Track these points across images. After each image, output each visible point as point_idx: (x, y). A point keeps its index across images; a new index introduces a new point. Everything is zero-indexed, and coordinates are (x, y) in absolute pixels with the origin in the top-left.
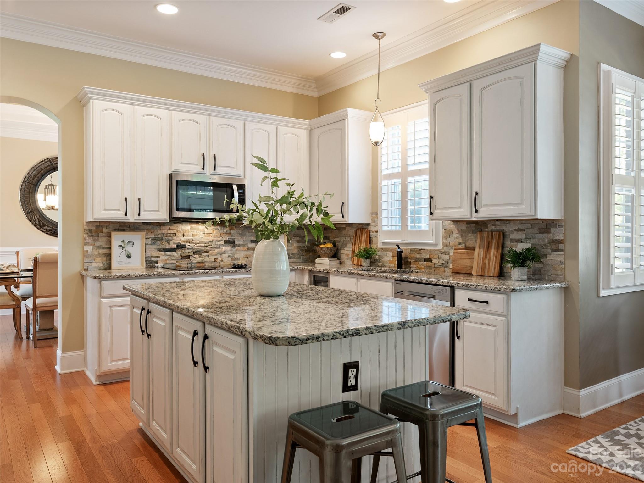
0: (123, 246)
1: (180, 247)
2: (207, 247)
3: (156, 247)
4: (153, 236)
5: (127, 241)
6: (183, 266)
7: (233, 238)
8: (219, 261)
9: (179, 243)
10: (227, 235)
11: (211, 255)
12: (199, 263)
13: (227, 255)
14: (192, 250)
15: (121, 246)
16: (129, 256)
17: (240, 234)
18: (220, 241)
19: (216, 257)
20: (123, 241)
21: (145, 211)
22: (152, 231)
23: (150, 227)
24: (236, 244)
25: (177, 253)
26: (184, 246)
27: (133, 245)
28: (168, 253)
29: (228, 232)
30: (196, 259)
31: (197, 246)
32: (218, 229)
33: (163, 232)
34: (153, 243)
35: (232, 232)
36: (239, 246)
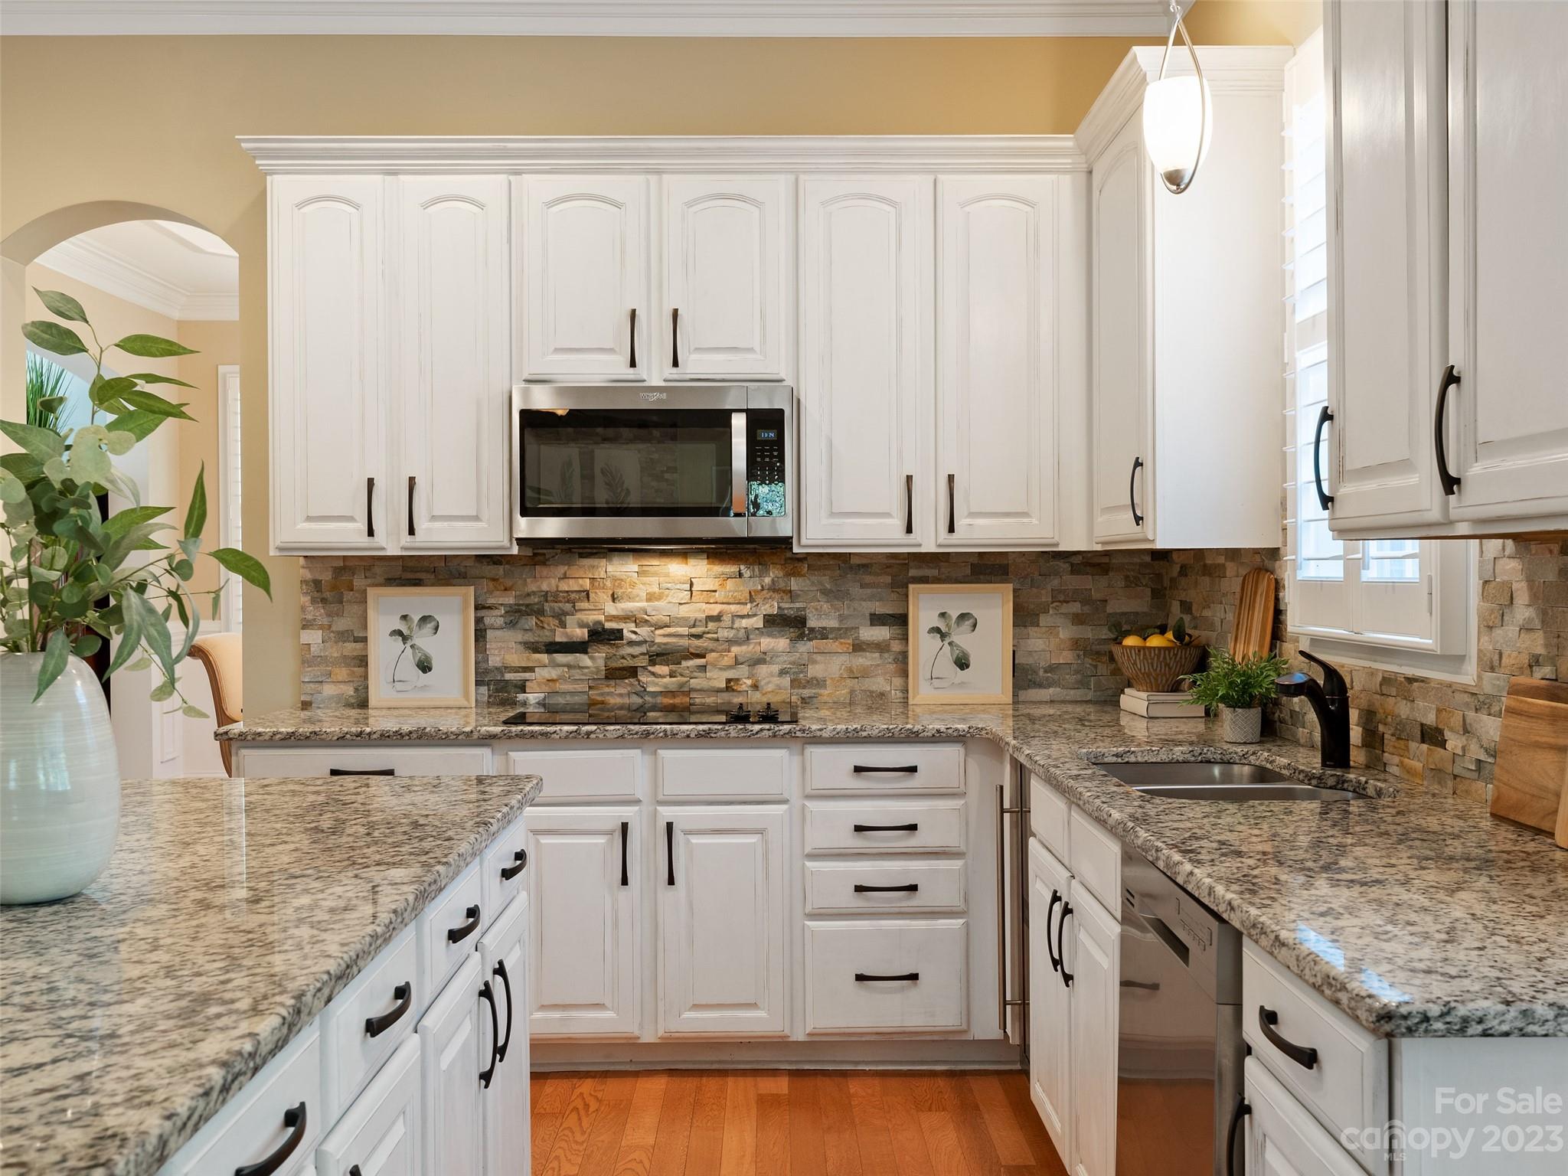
0: (406, 632)
1: (602, 636)
2: (698, 637)
3: (520, 636)
4: (511, 601)
5: (416, 618)
6: (614, 701)
7: (798, 605)
8: (744, 688)
9: (599, 623)
10: (776, 596)
11: (714, 666)
12: (672, 694)
13: (775, 668)
14: (643, 649)
15: (399, 633)
16: (425, 666)
17: (825, 592)
18: (748, 616)
19: (731, 674)
20: (404, 617)
21: (434, 518)
22: (509, 583)
23: (500, 570)
24: (812, 630)
25: (591, 658)
26: (618, 634)
27: (437, 628)
28: (561, 658)
29: (782, 584)
30: (658, 680)
31: (664, 636)
32: (741, 575)
33: (545, 587)
34: (511, 625)
35: (795, 584)
36: (823, 634)
